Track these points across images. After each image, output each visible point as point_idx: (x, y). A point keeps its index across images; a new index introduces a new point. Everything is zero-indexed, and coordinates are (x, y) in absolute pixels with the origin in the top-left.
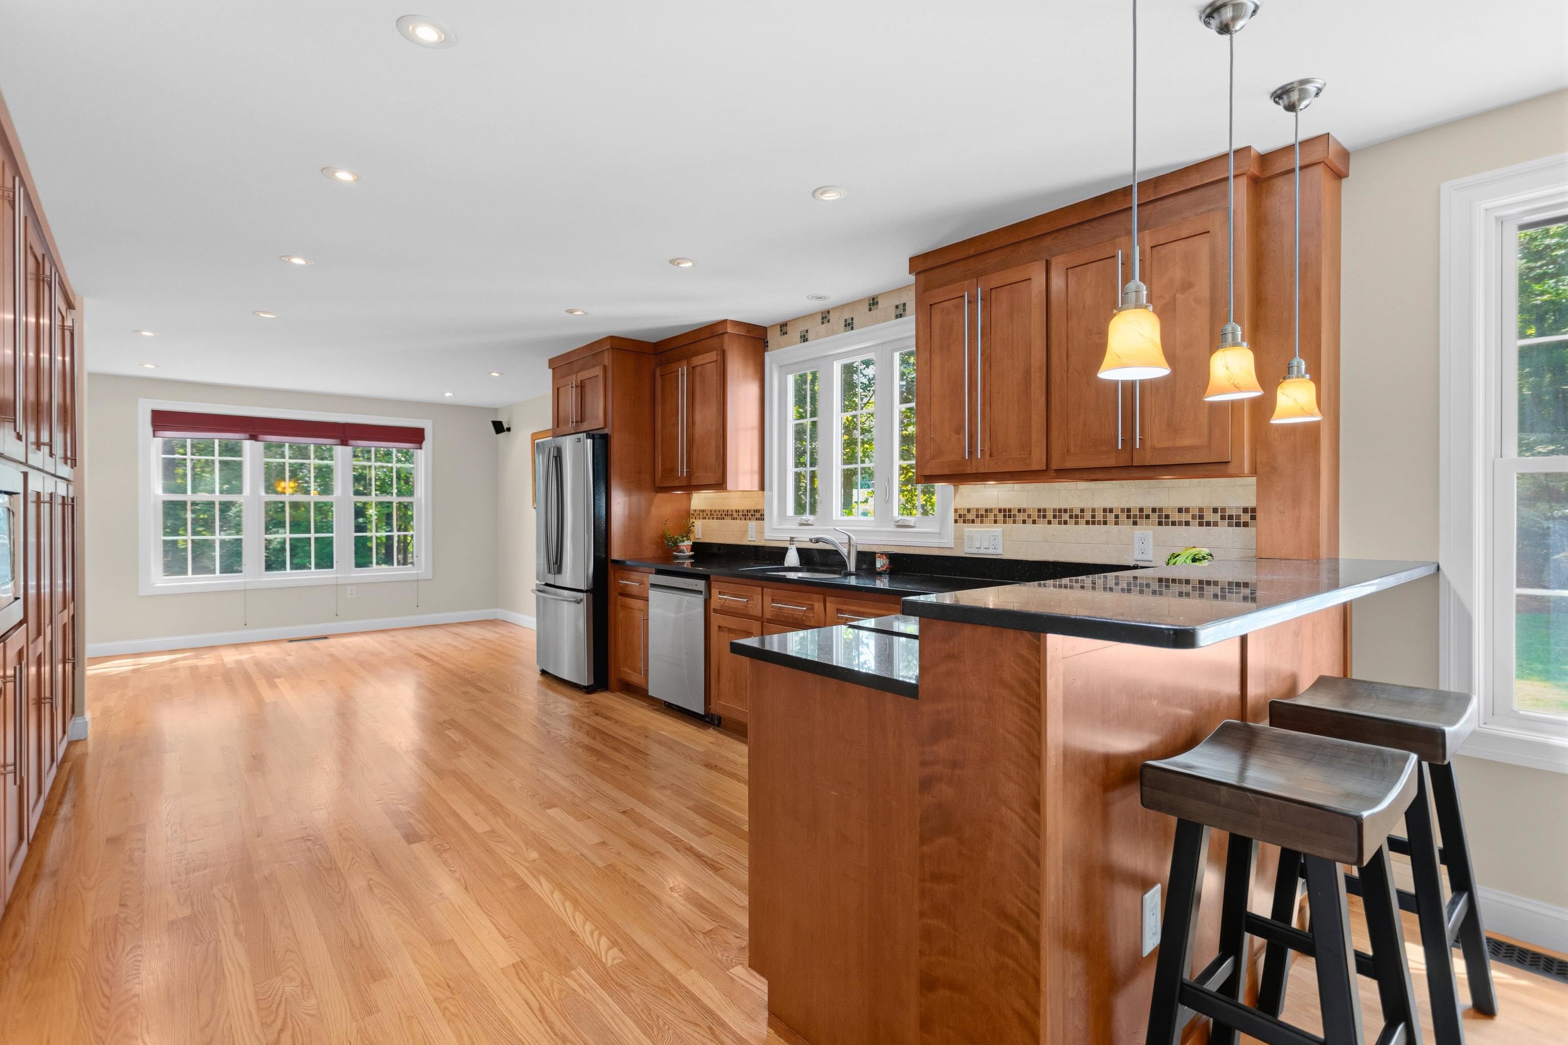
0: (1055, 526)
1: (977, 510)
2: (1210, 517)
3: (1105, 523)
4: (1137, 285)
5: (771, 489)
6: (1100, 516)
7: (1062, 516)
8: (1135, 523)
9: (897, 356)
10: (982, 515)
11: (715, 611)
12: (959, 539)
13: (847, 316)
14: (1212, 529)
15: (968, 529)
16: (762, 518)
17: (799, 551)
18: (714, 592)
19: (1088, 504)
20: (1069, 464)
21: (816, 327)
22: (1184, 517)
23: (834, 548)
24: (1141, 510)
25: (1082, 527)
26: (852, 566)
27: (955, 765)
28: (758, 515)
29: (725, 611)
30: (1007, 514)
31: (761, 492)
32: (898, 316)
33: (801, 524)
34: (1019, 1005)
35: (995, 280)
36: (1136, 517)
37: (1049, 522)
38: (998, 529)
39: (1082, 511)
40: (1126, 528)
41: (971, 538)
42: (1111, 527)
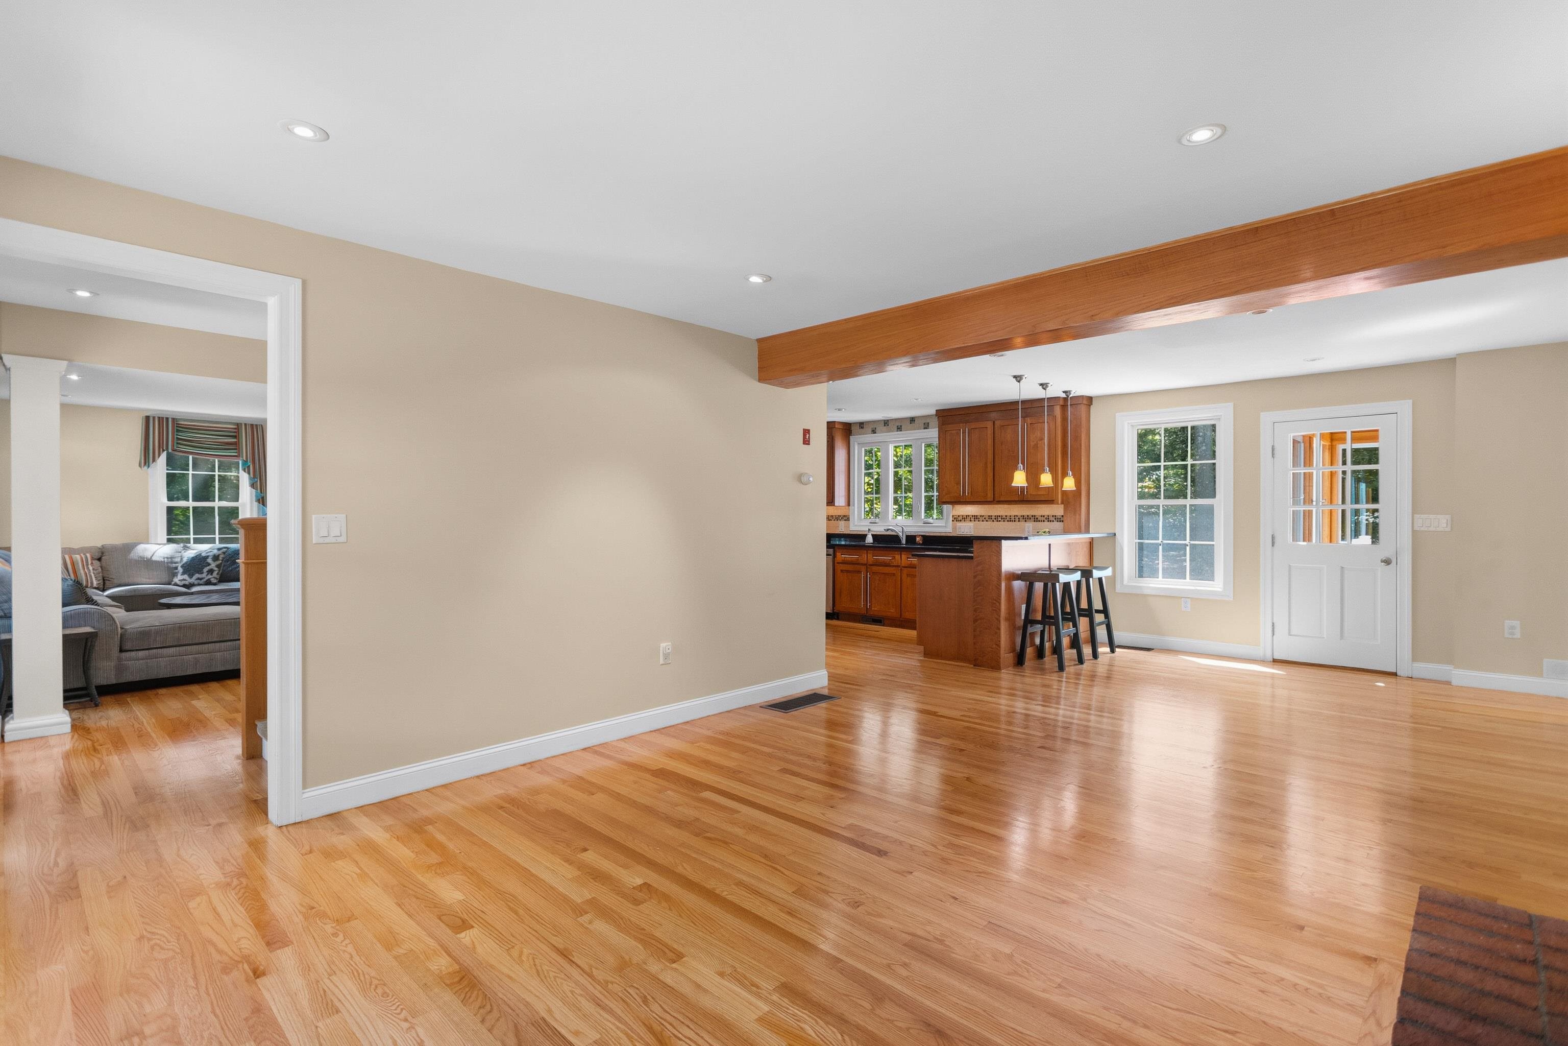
0: (996, 523)
1: (963, 516)
2: (1051, 518)
3: (1015, 521)
4: (1021, 465)
5: (854, 505)
6: (1013, 518)
7: (998, 518)
8: (1026, 521)
9: (923, 444)
10: (965, 518)
11: (838, 563)
12: (954, 528)
13: (899, 424)
14: (1052, 523)
15: (959, 524)
16: (848, 519)
17: (872, 535)
18: (838, 554)
19: (1008, 514)
20: (1002, 499)
21: (880, 427)
22: (1043, 519)
23: (896, 534)
24: (1028, 516)
25: (1006, 523)
26: (904, 541)
27: (982, 571)
28: (846, 518)
29: (844, 562)
30: (976, 518)
31: (847, 507)
32: (924, 428)
33: (871, 523)
34: (996, 616)
35: (973, 425)
36: (1026, 518)
37: (993, 521)
38: (972, 524)
39: (1006, 516)
40: (1022, 523)
41: (960, 528)
42: (1017, 523)
